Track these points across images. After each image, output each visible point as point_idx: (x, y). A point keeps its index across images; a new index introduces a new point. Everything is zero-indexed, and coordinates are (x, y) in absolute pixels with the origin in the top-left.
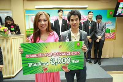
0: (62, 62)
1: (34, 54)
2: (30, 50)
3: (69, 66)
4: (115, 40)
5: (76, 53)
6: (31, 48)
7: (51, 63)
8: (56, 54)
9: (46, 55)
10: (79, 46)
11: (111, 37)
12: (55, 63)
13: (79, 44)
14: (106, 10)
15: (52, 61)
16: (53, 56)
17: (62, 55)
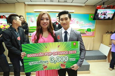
0: (60, 61)
1: (35, 53)
2: (31, 50)
3: (67, 64)
5: (73, 52)
6: (32, 48)
7: (51, 61)
8: (55, 53)
9: (46, 54)
10: (75, 46)
12: (54, 61)
15: (51, 59)
16: (52, 56)
17: (61, 54)
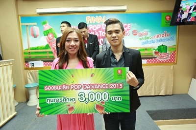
0: (95, 99)
1: (55, 85)
2: (51, 79)
4: (176, 64)
5: (117, 85)
6: (52, 76)
7: (80, 99)
8: (87, 86)
9: (72, 87)
10: (121, 75)
11: (170, 60)
12: (85, 99)
13: (121, 72)
14: (160, 13)
15: (81, 96)
16: (82, 90)
17: (96, 89)
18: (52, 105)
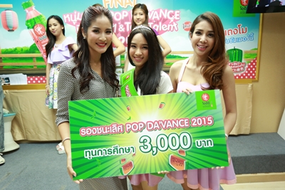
0: (169, 146)
2: (91, 116)
5: (203, 120)
6: (92, 111)
9: (128, 128)
17: (169, 128)
18: (94, 160)
